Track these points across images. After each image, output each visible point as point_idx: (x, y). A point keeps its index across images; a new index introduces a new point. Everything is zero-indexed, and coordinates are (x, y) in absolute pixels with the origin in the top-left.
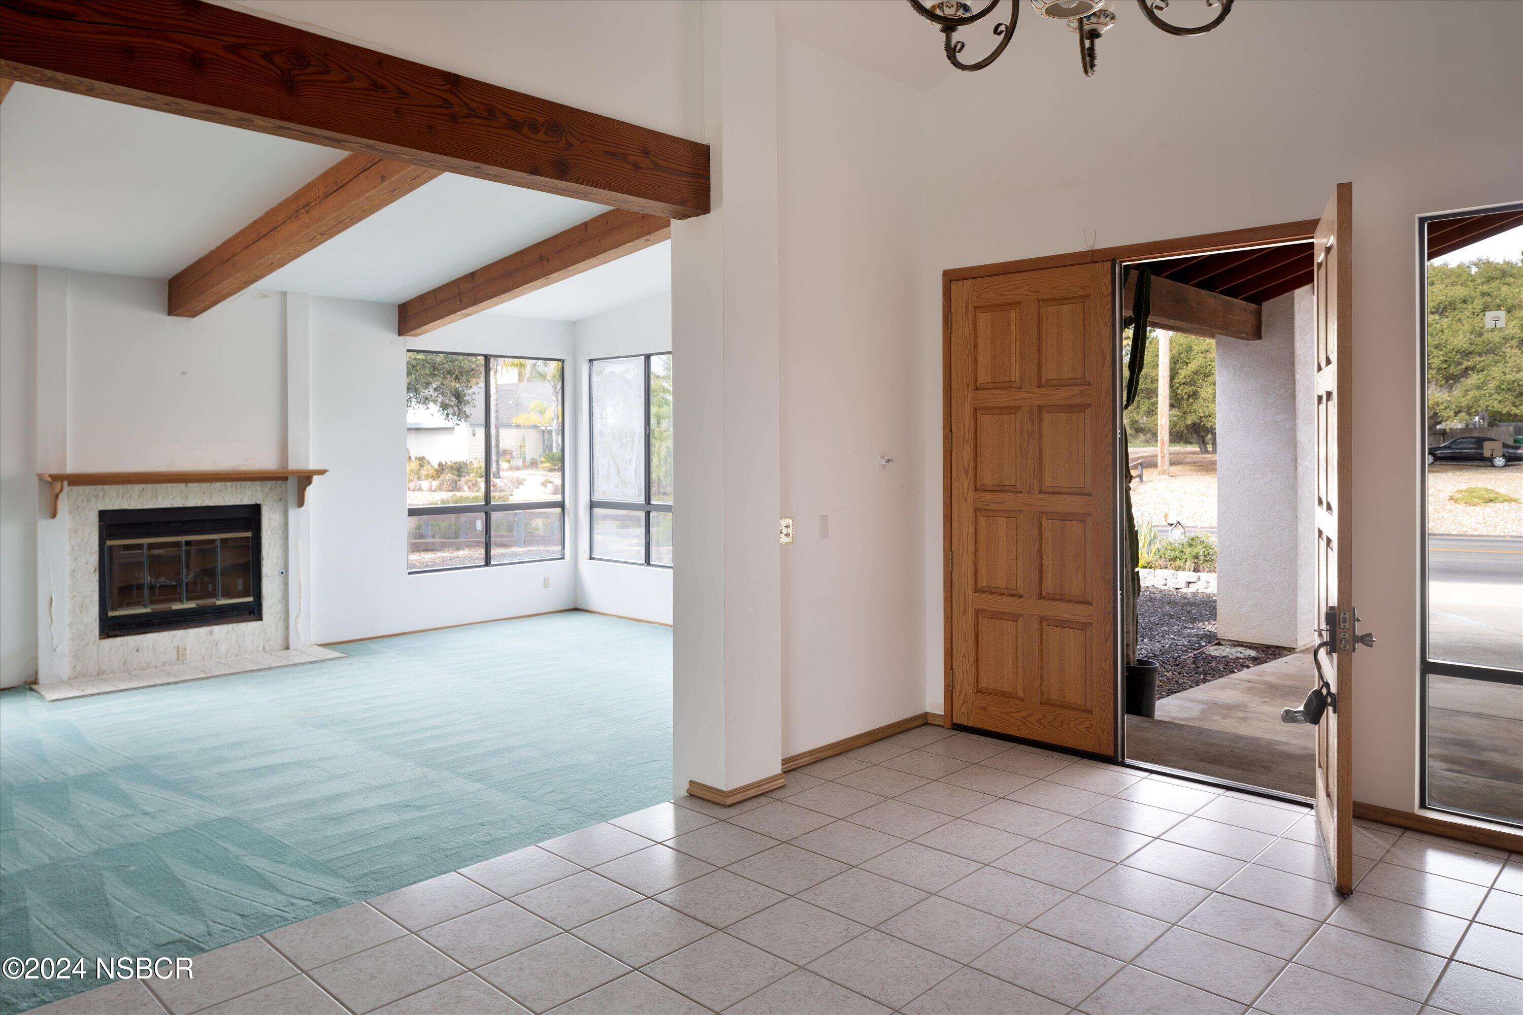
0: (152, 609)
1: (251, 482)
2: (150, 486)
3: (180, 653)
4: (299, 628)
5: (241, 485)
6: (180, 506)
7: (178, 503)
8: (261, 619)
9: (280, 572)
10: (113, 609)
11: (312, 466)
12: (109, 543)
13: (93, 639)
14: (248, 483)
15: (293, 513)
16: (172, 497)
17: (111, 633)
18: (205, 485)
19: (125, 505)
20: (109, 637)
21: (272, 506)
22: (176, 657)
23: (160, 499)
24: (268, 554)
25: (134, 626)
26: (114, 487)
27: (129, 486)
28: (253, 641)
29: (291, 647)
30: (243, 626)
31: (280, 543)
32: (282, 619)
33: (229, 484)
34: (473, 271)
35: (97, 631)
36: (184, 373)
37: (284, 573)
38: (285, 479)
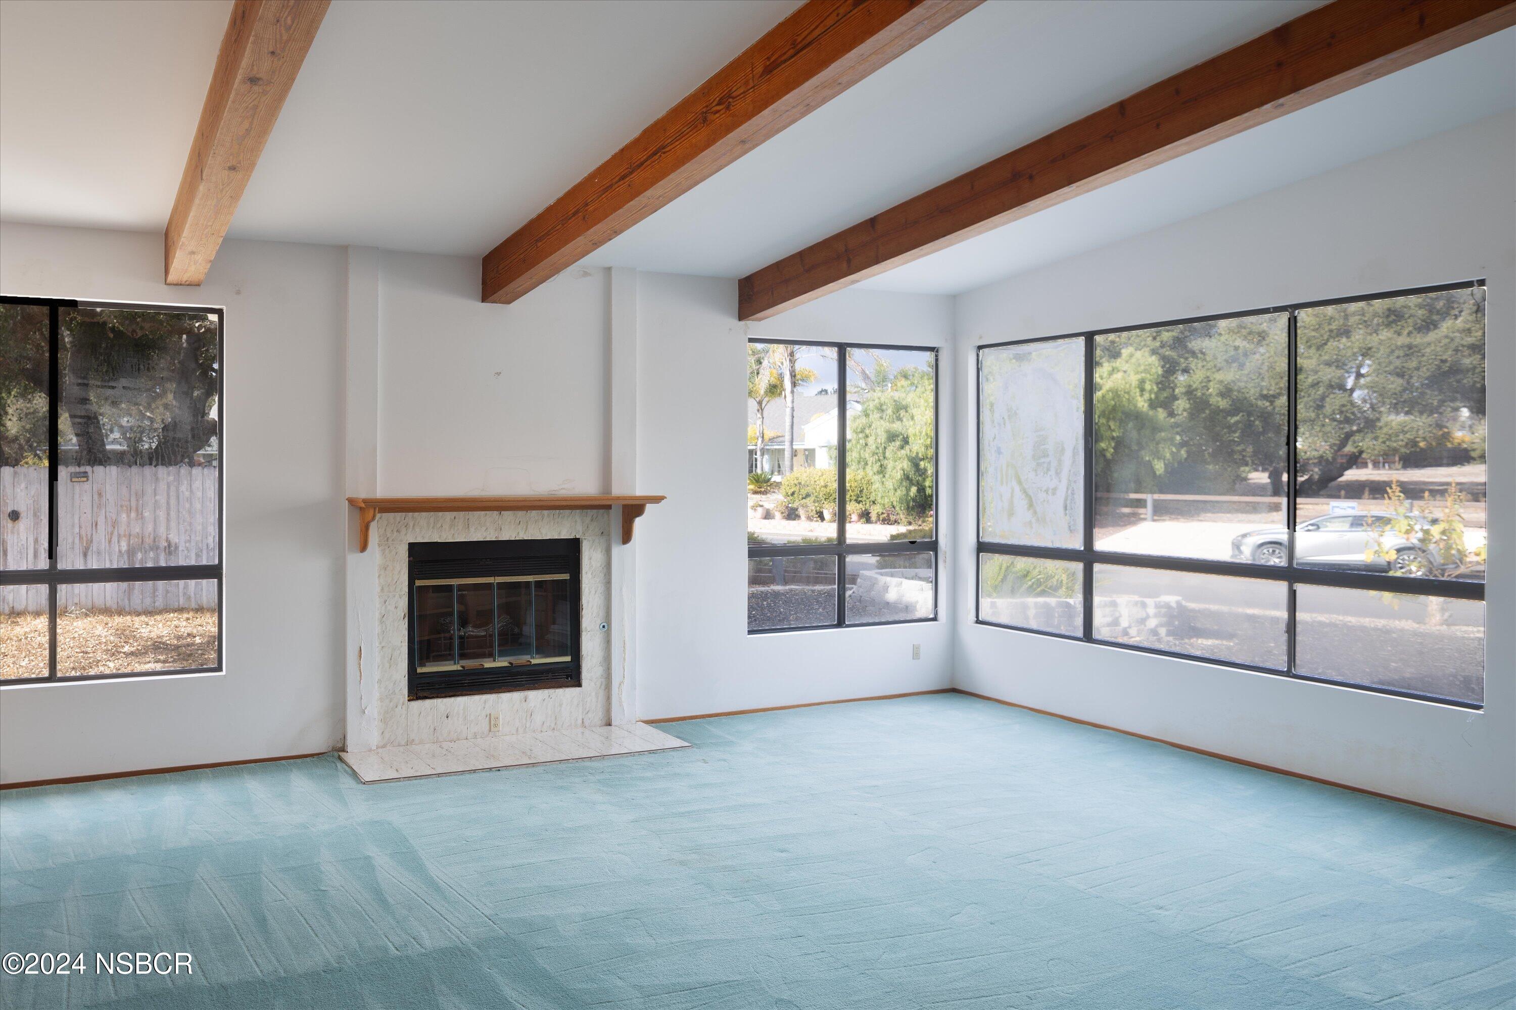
0: (463, 667)
1: (570, 511)
2: (462, 514)
3: (492, 722)
4: (623, 699)
5: (559, 514)
6: (494, 539)
7: (491, 536)
8: (579, 685)
9: (601, 627)
10: (422, 665)
11: (640, 491)
12: (418, 583)
13: (401, 702)
14: (567, 512)
15: (618, 550)
16: (485, 528)
17: (421, 694)
18: (520, 513)
19: (436, 538)
20: (418, 698)
21: (594, 541)
22: (488, 728)
23: (472, 530)
24: (588, 602)
25: (443, 686)
26: (424, 514)
27: (440, 514)
28: (571, 713)
29: (613, 723)
30: (560, 691)
31: (601, 589)
32: (603, 687)
33: (546, 512)
34: (872, 216)
35: (405, 691)
36: (499, 374)
37: (606, 626)
38: (609, 507)
